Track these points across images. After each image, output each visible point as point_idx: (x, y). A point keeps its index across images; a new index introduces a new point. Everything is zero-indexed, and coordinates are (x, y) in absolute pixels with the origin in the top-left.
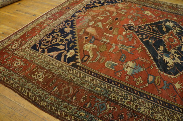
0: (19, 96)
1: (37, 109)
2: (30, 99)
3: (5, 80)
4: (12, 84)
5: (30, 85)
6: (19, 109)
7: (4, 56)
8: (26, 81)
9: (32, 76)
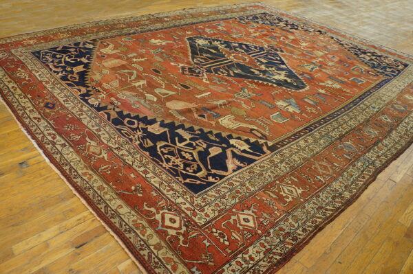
0: (333, 223)
1: (355, 204)
2: (339, 208)
3: (294, 243)
4: (304, 230)
5: (310, 206)
6: (357, 224)
7: (208, 244)
8: (300, 210)
9: (288, 200)
